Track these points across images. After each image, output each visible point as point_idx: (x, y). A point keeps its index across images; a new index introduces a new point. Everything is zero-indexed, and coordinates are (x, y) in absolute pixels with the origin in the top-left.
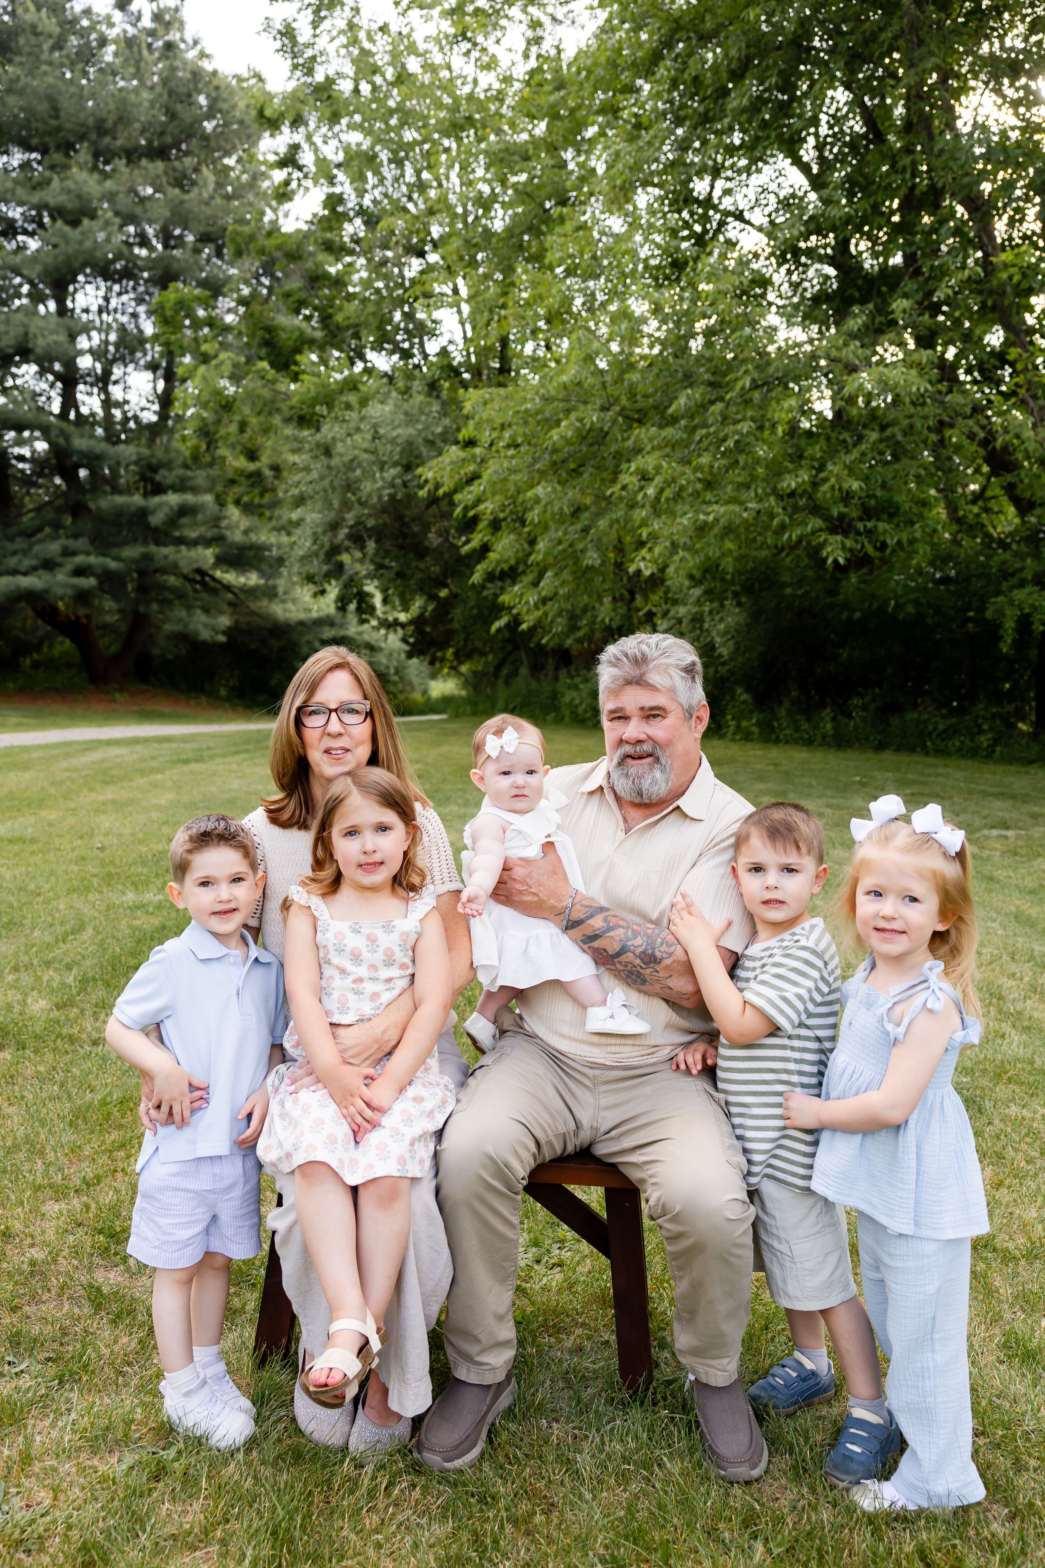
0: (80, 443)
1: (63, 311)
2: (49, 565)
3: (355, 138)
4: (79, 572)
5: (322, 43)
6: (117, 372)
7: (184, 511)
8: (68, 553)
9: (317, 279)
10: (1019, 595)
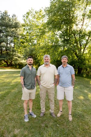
0: (7, 48)
1: (7, 39)
2: (4, 57)
3: (29, 28)
4: (7, 58)
5: (27, 21)
6: (11, 43)
7: (15, 54)
8: (6, 57)
9: (26, 37)
10: (77, 63)
